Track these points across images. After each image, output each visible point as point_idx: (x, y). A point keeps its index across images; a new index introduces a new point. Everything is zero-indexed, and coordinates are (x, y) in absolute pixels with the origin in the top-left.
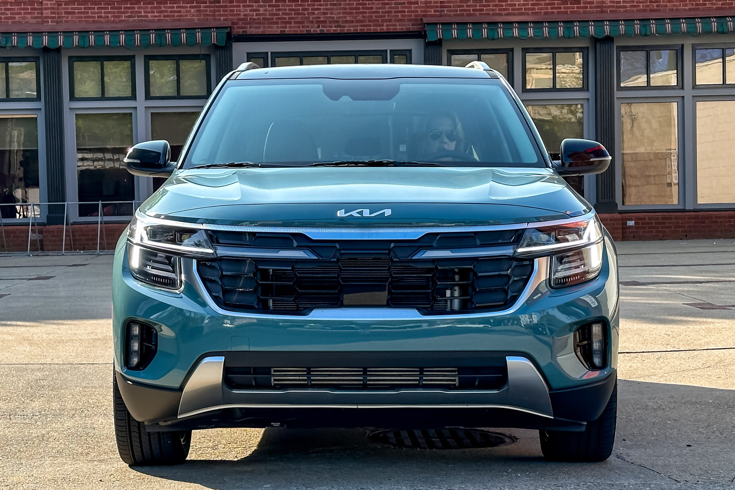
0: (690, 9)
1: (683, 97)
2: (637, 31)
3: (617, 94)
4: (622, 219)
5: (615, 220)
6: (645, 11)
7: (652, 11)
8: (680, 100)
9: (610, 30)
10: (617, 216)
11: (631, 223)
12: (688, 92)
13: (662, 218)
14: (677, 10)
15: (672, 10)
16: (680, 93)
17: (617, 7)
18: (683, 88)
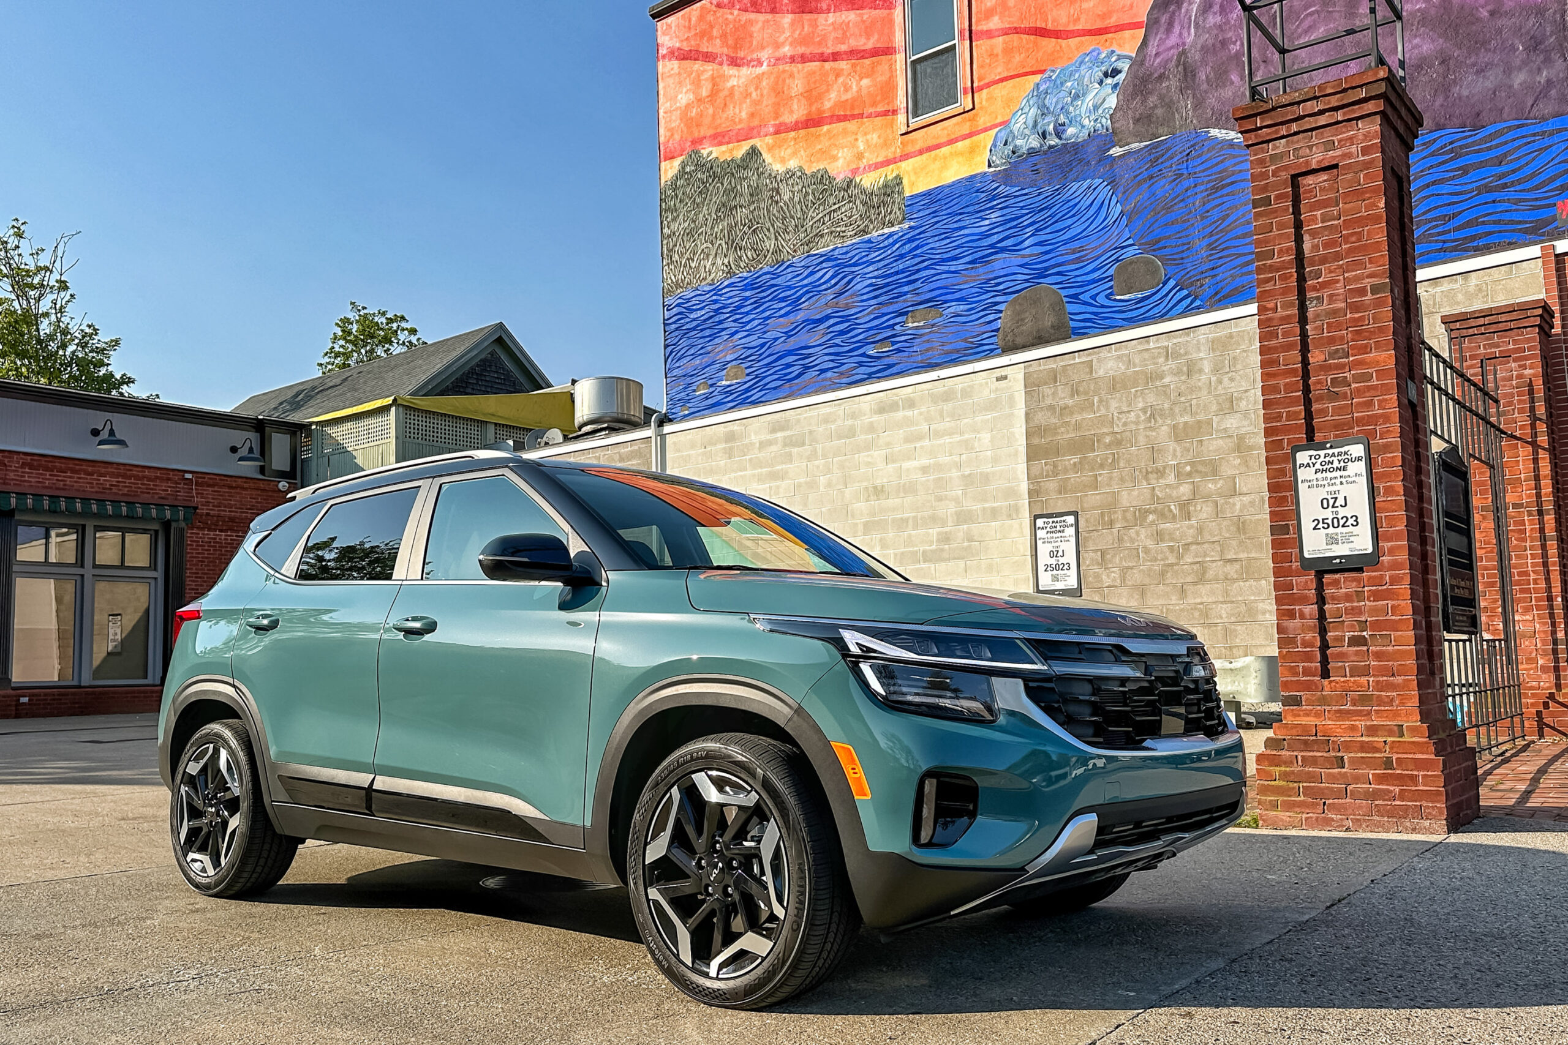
0: (96, 492)
1: (82, 576)
2: (46, 507)
3: (15, 568)
4: (16, 696)
5: (9, 696)
6: (51, 488)
7: (58, 489)
8: (78, 578)
9: (17, 503)
10: (10, 692)
11: (24, 700)
12: (88, 571)
13: (59, 695)
14: (84, 491)
15: (78, 490)
16: (80, 571)
17: (21, 481)
18: (82, 566)
